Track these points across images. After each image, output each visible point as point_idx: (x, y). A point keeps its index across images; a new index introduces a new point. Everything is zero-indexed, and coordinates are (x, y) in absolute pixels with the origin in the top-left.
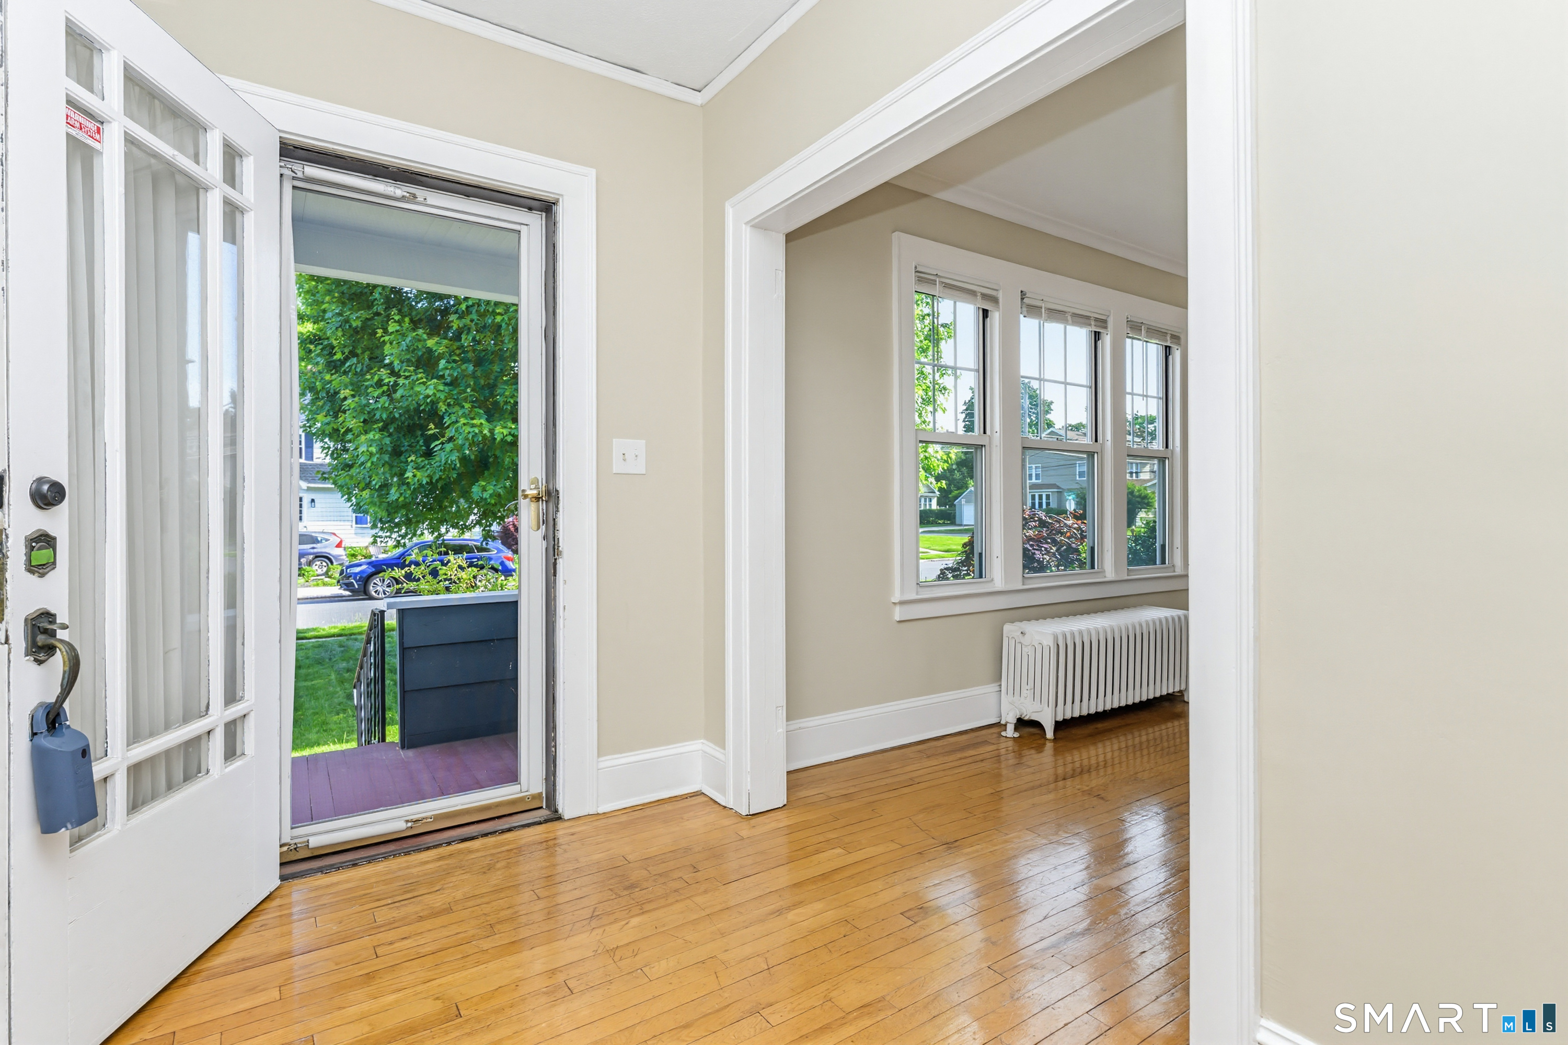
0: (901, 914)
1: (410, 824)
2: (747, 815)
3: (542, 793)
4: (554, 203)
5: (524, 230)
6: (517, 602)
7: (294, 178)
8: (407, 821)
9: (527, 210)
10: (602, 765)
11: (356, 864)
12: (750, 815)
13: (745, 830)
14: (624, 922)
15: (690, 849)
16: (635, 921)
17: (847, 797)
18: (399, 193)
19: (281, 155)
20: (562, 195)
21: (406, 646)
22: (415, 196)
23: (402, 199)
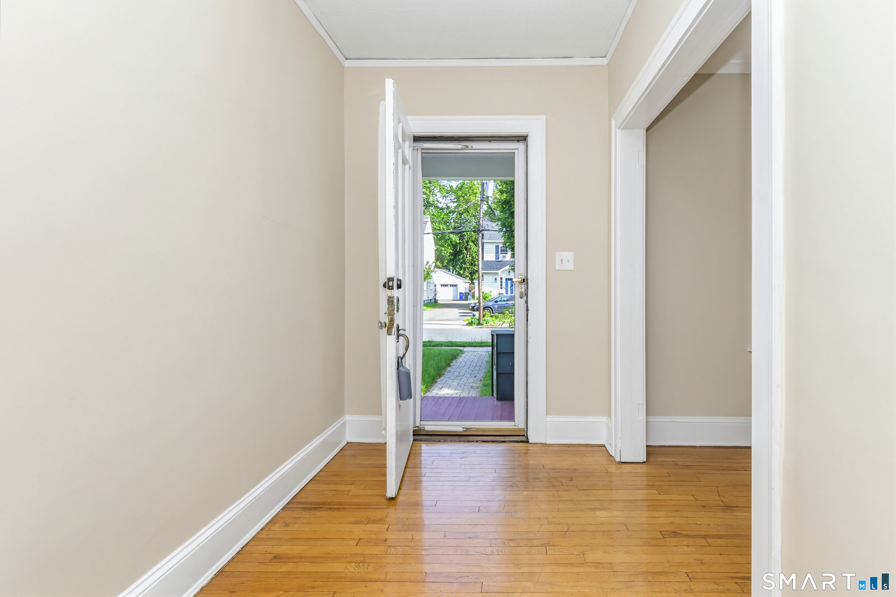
0: (660, 531)
1: (464, 429)
2: (619, 462)
3: (525, 428)
4: (527, 137)
5: (516, 151)
6: (514, 334)
7: (422, 149)
8: (464, 428)
9: (517, 142)
10: (548, 419)
11: (440, 441)
12: (620, 462)
13: (613, 469)
14: (521, 492)
15: (577, 470)
16: (525, 493)
17: (688, 467)
18: (460, 147)
19: (414, 141)
20: (529, 132)
21: (498, 352)
22: (467, 147)
23: (462, 149)
